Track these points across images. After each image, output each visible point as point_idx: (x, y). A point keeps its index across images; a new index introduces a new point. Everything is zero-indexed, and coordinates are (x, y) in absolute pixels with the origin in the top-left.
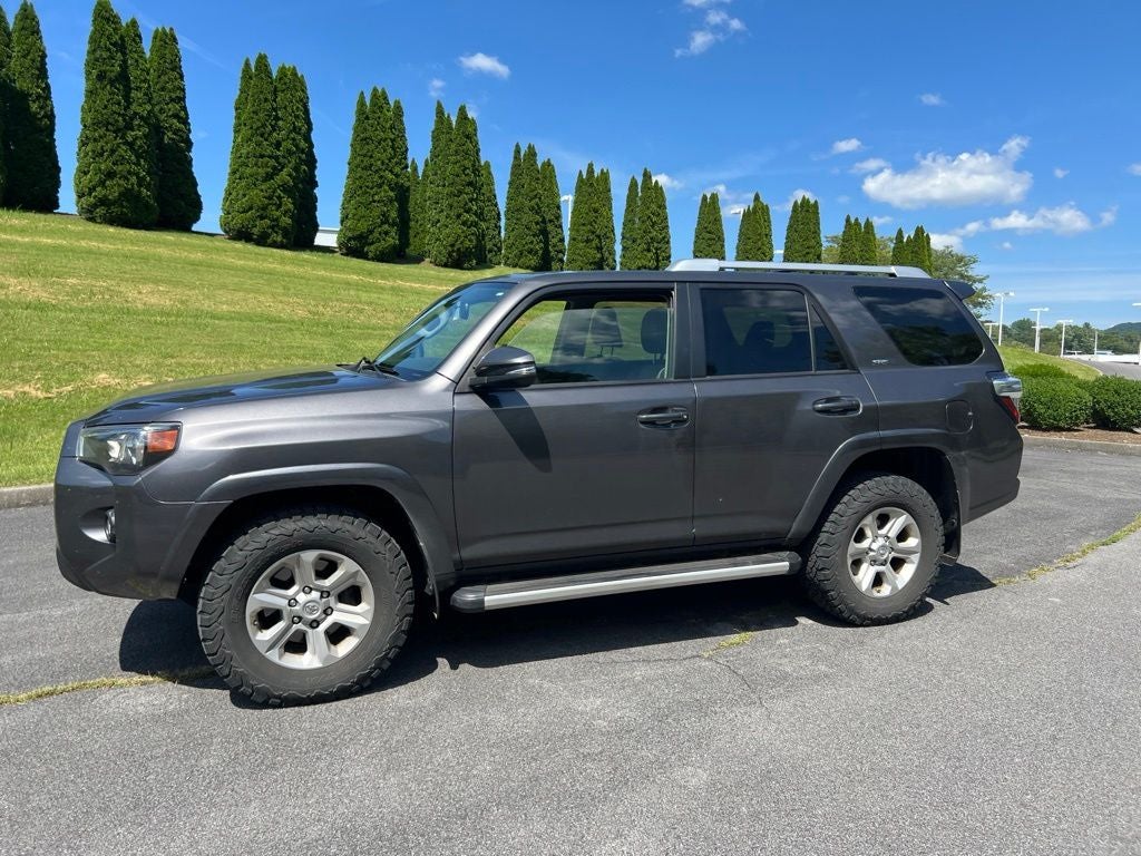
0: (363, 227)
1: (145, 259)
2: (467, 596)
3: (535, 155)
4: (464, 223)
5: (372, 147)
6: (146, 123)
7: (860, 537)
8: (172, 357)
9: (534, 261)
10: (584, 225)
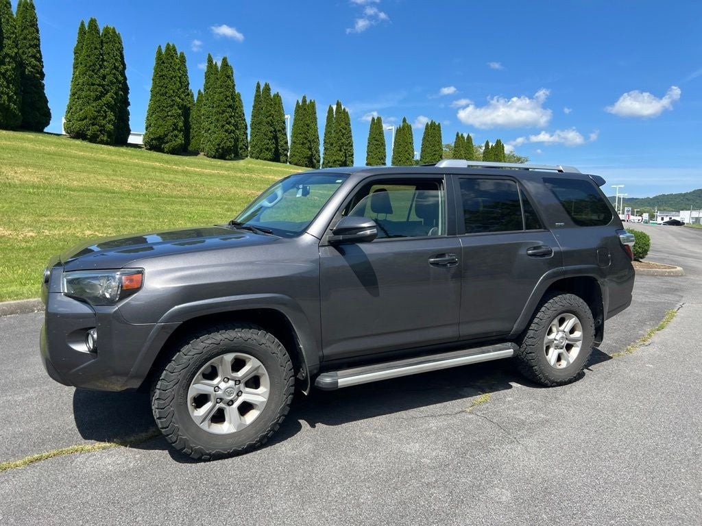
0: (161, 132)
1: (16, 150)
2: (326, 379)
3: (269, 89)
4: (226, 131)
5: (166, 81)
6: (14, 61)
7: (550, 332)
8: (45, 216)
9: (270, 155)
10: (300, 134)
